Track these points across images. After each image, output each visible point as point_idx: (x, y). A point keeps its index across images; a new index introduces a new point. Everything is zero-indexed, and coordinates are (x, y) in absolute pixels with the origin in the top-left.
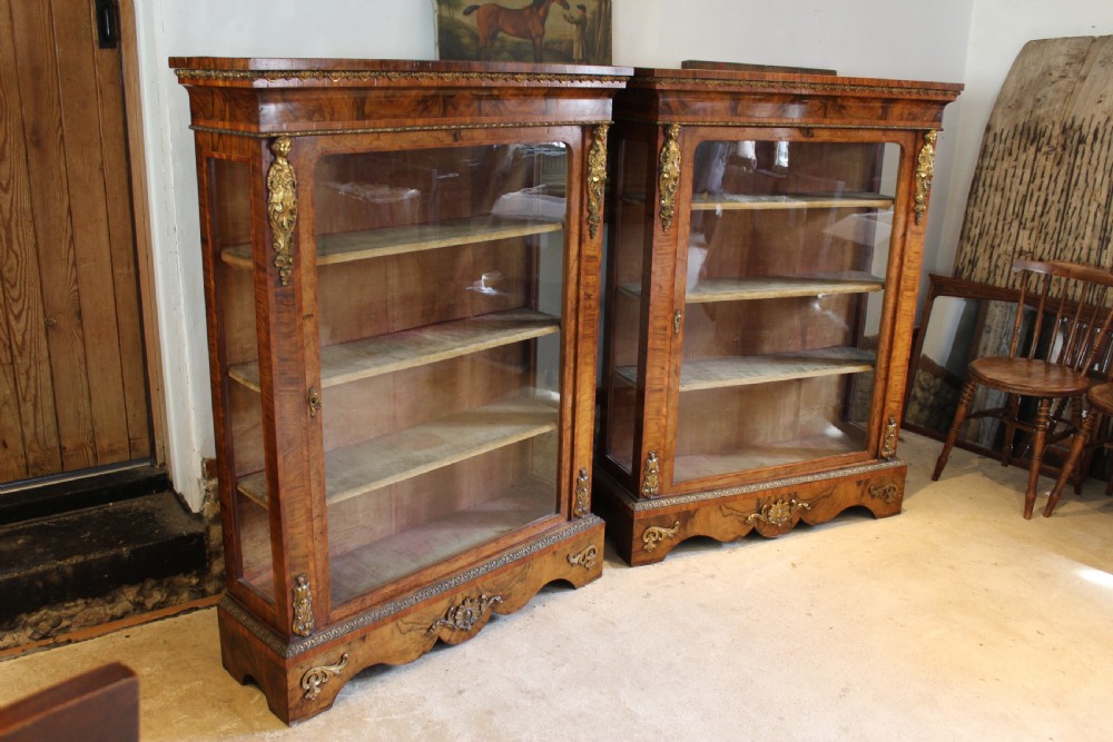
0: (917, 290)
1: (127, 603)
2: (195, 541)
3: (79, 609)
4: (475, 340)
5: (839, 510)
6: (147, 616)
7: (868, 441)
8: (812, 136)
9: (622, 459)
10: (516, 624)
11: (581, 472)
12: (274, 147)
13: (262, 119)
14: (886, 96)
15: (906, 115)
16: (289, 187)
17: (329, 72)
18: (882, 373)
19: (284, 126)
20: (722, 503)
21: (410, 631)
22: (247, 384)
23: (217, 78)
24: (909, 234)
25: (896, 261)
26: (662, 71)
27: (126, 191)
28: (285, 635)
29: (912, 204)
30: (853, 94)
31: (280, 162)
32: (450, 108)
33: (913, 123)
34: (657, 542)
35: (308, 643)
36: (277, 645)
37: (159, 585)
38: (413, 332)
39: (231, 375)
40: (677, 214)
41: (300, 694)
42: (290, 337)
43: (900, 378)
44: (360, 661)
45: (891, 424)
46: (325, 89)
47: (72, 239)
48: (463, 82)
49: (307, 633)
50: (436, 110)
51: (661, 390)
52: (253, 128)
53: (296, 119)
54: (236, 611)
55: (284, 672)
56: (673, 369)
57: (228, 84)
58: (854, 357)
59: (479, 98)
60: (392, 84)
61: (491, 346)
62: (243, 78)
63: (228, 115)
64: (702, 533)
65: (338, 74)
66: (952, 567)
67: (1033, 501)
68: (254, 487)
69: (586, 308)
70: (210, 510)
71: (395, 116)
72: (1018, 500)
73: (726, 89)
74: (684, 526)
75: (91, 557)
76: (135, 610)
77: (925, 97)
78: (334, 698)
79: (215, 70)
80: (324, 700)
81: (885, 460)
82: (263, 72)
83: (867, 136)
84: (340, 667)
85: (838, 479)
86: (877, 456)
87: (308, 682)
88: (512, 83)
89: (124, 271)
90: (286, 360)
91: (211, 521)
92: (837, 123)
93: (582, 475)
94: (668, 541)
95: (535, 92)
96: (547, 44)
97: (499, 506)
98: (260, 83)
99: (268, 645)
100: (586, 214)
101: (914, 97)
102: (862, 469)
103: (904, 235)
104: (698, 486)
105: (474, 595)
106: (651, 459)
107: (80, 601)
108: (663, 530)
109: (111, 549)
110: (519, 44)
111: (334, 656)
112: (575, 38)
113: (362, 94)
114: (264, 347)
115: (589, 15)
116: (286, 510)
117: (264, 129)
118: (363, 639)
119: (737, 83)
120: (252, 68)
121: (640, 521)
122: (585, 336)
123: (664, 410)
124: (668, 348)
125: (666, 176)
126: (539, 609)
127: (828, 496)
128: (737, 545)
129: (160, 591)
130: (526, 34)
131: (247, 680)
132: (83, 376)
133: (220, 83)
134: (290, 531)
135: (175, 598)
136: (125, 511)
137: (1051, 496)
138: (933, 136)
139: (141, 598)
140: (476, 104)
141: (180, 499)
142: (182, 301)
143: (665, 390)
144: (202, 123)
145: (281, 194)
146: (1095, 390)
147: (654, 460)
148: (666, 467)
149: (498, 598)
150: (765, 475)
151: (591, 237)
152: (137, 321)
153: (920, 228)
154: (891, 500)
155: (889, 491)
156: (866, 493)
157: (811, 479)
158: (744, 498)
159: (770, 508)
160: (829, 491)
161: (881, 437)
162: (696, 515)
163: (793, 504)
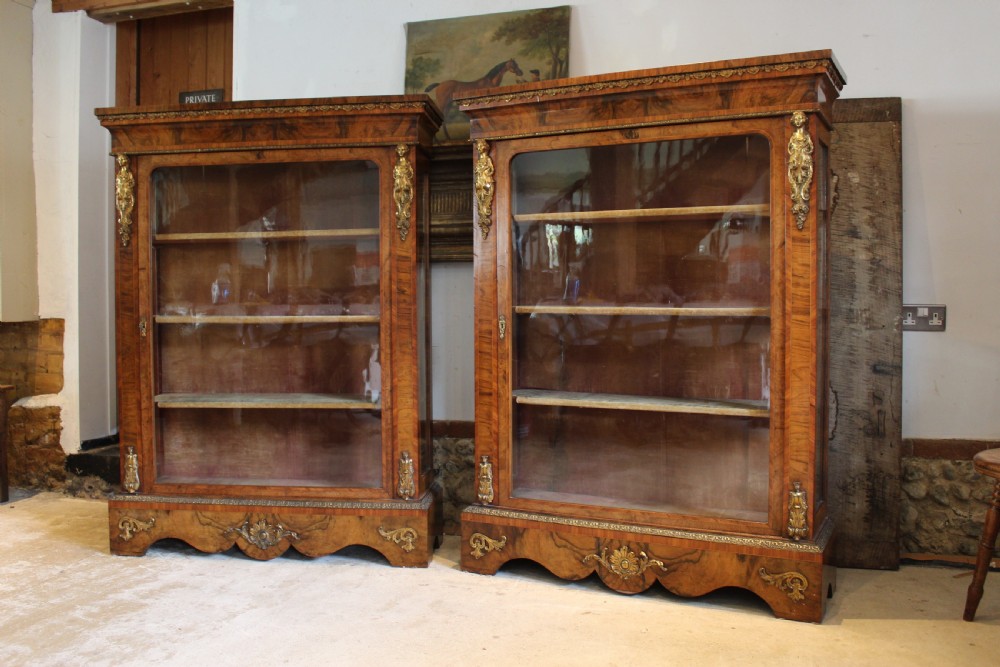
0: (813, 314)
5: (712, 587)
8: (637, 137)
15: (757, 100)
18: (775, 421)
20: (554, 532)
21: (208, 525)
29: (789, 205)
30: (670, 85)
33: (771, 108)
40: (494, 223)
43: (802, 430)
44: (166, 528)
51: (490, 394)
56: (501, 374)
64: (532, 558)
69: (399, 302)
74: (511, 542)
78: (145, 551)
80: (136, 546)
81: (793, 539)
84: (148, 527)
85: (707, 543)
86: (782, 533)
87: (123, 525)
92: (662, 120)
94: (497, 555)
100: (396, 220)
102: (747, 541)
103: (784, 244)
105: (270, 520)
106: (483, 463)
108: (490, 541)
111: (145, 516)
118: (168, 512)
121: (468, 522)
122: (400, 327)
123: (495, 415)
124: (493, 352)
127: (694, 562)
143: (494, 396)
147: (486, 465)
149: (295, 535)
150: (617, 516)
151: (401, 240)
154: (797, 596)
155: (792, 582)
156: (754, 574)
157: (670, 533)
158: (580, 532)
159: (612, 553)
160: (695, 556)
161: (784, 507)
162: (525, 535)
163: (642, 557)
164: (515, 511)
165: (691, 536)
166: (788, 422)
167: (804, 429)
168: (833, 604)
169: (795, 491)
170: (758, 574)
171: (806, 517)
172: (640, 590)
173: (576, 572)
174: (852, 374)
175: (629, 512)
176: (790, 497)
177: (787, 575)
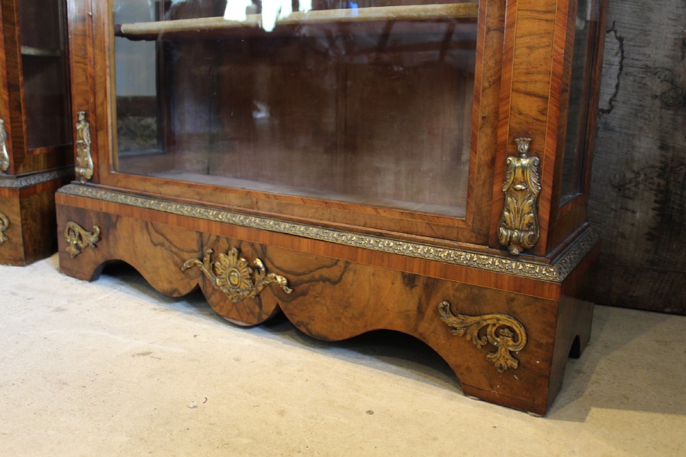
34: (78, 246)
74: (105, 237)
86: (488, 238)
94: (91, 253)
104: (140, 186)
108: (83, 233)
150: (234, 199)
154: (503, 359)
155: (497, 334)
156: (429, 312)
157: (300, 229)
158: (179, 224)
159: (218, 259)
160: (334, 272)
161: (496, 188)
162: (118, 226)
163: (258, 268)
164: (113, 191)
165: (332, 236)
166: (511, 13)
167: (544, 26)
168: (579, 372)
169: (518, 156)
170: (436, 311)
171: (536, 207)
172: (255, 322)
173: (175, 286)
174: (650, 10)
175: (248, 193)
176: (507, 167)
177: (489, 319)
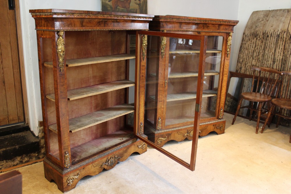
0: (228, 74)
1: (18, 161)
2: (37, 143)
3: (4, 163)
4: (113, 87)
5: (208, 133)
6: (23, 165)
7: (216, 114)
8: (200, 34)
9: (151, 120)
10: (124, 164)
11: (141, 123)
12: (59, 34)
13: (55, 26)
14: (219, 23)
15: (224, 29)
16: (63, 45)
17: (74, 13)
18: (219, 96)
19: (61, 28)
20: (178, 131)
21: (96, 166)
22: (51, 99)
23: (43, 15)
24: (225, 59)
25: (222, 67)
26: (161, 16)
27: (17, 49)
28: (62, 168)
29: (226, 52)
30: (211, 23)
31: (60, 38)
32: (106, 24)
33: (226, 31)
34: (161, 142)
35: (69, 170)
36: (60, 171)
37: (27, 156)
38: (96, 86)
39: (47, 97)
40: (165, 54)
41: (66, 184)
42: (63, 86)
43: (224, 97)
44: (83, 175)
45: (221, 110)
46: (72, 18)
47: (2, 62)
48: (110, 18)
49: (68, 167)
50: (102, 25)
51: (162, 101)
52: (53, 29)
53: (65, 26)
54: (48, 162)
55: (62, 178)
56: (165, 95)
57: (46, 17)
58: (211, 92)
59: (114, 22)
60: (91, 18)
61: (117, 89)
62: (50, 15)
63: (46, 25)
64: (173, 139)
65: (76, 14)
66: (238, 147)
67: (258, 129)
68: (53, 128)
69: (142, 79)
70: (41, 135)
71: (91, 26)
72: (254, 129)
73: (178, 21)
74: (168, 137)
75: (8, 148)
76: (20, 163)
77: (229, 24)
78: (76, 185)
79: (42, 13)
80: (73, 185)
81: (220, 119)
82: (56, 13)
83: (214, 34)
84: (77, 176)
85: (208, 124)
86: (218, 118)
87: (69, 181)
88: (123, 18)
89: (16, 70)
90: (62, 92)
91: (41, 138)
92: (207, 30)
93: (141, 124)
94: (164, 141)
95: (129, 21)
96: (130, 10)
97: (119, 133)
98: (55, 16)
99: (57, 171)
100: (142, 54)
101: (226, 24)
102: (214, 122)
103: (224, 60)
104: (172, 127)
105: (113, 156)
106: (159, 119)
107: (5, 161)
108: (163, 139)
109: (13, 147)
110: (123, 10)
111: (76, 173)
112: (138, 8)
113: (83, 20)
114: (56, 89)
115: (141, 2)
116: (62, 133)
117: (56, 29)
118: (84, 168)
119: (181, 20)
120: (52, 12)
121: (157, 136)
122: (142, 87)
123: (163, 106)
124: (163, 90)
125: (163, 44)
126: (130, 160)
127: (205, 129)
128: (182, 142)
129: (27, 157)
130: (125, 7)
131: (52, 181)
132: (5, 99)
133: (44, 17)
134: (63, 139)
135: (31, 160)
136: (17, 136)
137: (263, 128)
138: (231, 34)
139: (22, 160)
140: (113, 23)
141: (32, 132)
142: (33, 78)
143: (163, 101)
144: (38, 28)
145: (61, 47)
146: (273, 100)
147: (160, 120)
148: (163, 121)
149: (120, 157)
150: (189, 123)
151: (143, 60)
152: (20, 84)
153: (228, 58)
156: (215, 128)
158: (184, 130)
161: (219, 113)
162: (171, 135)
164: (167, 129)
166: (221, 96)
173: (182, 139)
176: (220, 111)
